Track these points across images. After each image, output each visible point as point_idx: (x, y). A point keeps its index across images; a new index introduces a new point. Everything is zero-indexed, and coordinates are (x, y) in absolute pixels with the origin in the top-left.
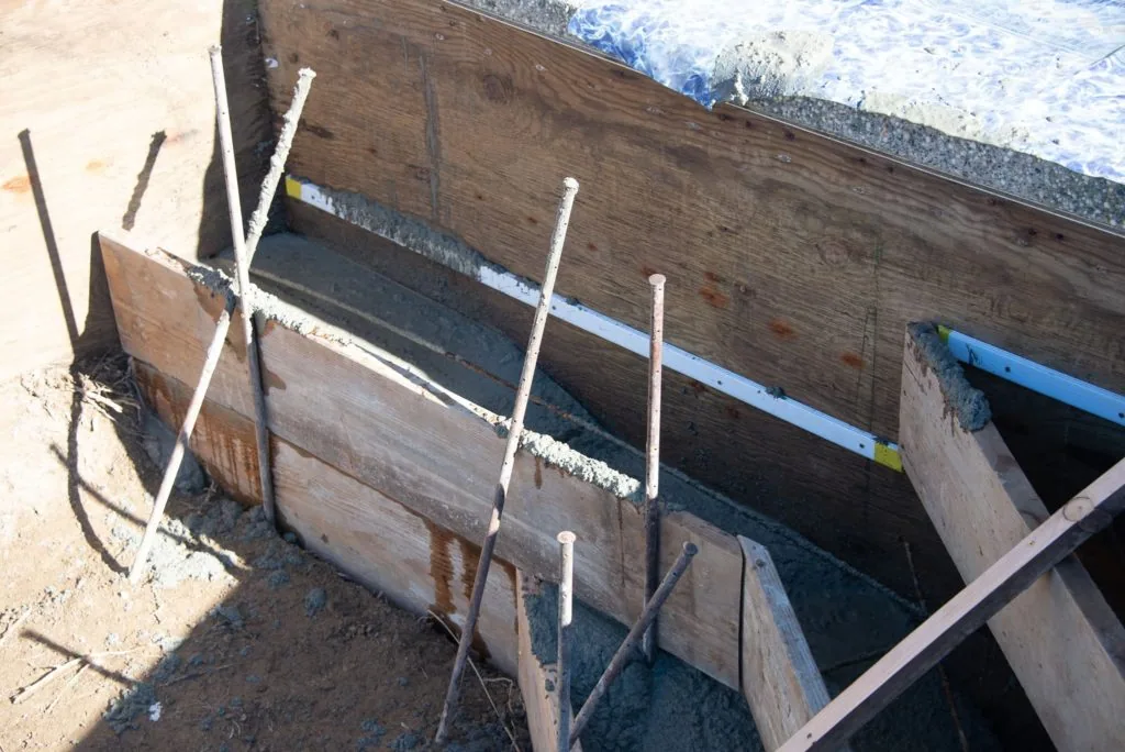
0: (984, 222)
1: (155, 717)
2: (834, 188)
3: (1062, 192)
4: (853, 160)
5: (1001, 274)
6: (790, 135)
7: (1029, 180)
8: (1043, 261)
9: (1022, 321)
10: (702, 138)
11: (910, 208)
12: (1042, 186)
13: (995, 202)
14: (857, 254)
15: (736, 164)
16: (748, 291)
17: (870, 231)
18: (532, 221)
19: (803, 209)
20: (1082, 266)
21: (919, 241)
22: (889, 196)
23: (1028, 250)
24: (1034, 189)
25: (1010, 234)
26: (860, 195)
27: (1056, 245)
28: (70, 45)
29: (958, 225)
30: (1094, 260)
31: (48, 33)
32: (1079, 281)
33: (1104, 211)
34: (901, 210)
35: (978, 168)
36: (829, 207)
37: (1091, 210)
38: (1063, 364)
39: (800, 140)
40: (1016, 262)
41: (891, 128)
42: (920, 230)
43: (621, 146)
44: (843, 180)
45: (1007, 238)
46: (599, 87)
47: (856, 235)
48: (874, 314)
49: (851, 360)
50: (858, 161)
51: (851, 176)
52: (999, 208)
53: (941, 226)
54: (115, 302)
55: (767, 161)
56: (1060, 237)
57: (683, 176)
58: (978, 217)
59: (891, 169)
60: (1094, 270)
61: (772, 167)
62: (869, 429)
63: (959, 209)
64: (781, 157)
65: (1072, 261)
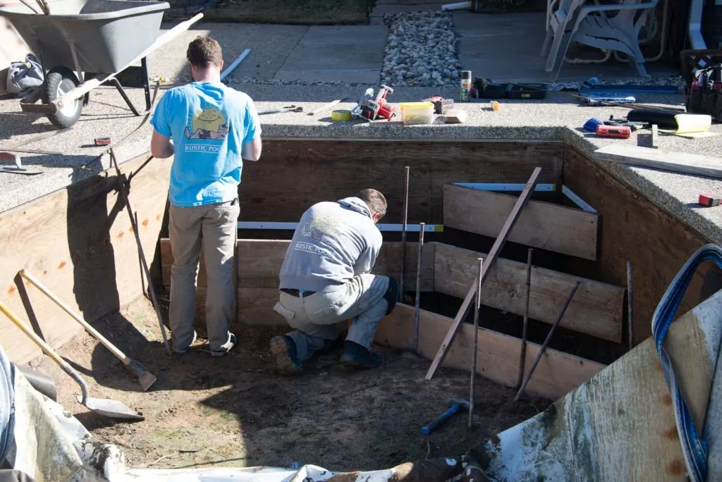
0: (460, 150)
2: (415, 155)
3: (482, 133)
4: (421, 145)
5: (467, 162)
6: (400, 144)
8: (479, 154)
9: (474, 173)
10: (370, 153)
11: (439, 153)
12: (477, 133)
14: (424, 171)
15: (383, 158)
17: (426, 163)
20: (488, 153)
21: (442, 161)
22: (432, 151)
23: (473, 154)
24: (475, 135)
25: (468, 150)
26: (424, 154)
27: (481, 149)
29: (454, 152)
30: (491, 150)
32: (488, 157)
34: (436, 154)
35: (460, 135)
36: (414, 160)
37: (490, 136)
38: (486, 181)
39: (404, 144)
40: (470, 157)
42: (441, 158)
43: (340, 164)
44: (418, 151)
45: (467, 152)
46: (332, 149)
47: (423, 166)
48: (430, 187)
49: (425, 204)
51: (420, 149)
52: (464, 144)
53: (449, 155)
57: (364, 167)
58: (458, 149)
59: (432, 143)
60: (491, 153)
61: (394, 155)
62: (432, 224)
63: (453, 148)
64: (397, 151)
65: (485, 152)
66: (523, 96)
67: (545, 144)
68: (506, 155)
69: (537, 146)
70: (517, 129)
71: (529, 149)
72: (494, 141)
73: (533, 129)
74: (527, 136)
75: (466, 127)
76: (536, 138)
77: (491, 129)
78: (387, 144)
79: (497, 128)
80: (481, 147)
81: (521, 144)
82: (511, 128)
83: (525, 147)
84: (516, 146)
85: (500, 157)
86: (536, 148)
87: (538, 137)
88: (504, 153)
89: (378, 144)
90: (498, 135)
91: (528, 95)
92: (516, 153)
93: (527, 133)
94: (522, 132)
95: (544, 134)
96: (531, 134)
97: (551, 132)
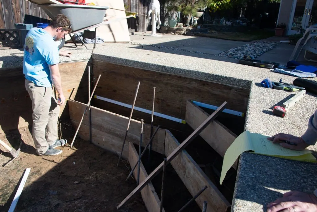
0: (197, 84)
1: (74, 164)
2: (176, 82)
3: (208, 77)
5: (200, 91)
6: (170, 75)
7: (204, 76)
8: (206, 88)
9: (203, 97)
10: (157, 78)
12: (206, 77)
14: (179, 91)
15: (162, 81)
16: (163, 100)
17: (181, 88)
18: (131, 95)
19: (172, 86)
21: (188, 88)
22: (184, 82)
23: (203, 87)
24: (204, 77)
25: (201, 85)
26: (180, 83)
27: (207, 86)
28: (68, 73)
29: (194, 85)
31: (65, 71)
32: (211, 90)
34: (186, 84)
35: (197, 75)
36: (176, 85)
37: (212, 79)
38: (208, 103)
40: (202, 89)
41: (185, 71)
43: (145, 81)
45: (201, 86)
46: (142, 73)
47: (179, 89)
48: (182, 100)
49: (179, 108)
50: (180, 78)
51: (179, 80)
52: (200, 81)
53: (192, 85)
54: (70, 111)
59: (185, 78)
60: (213, 88)
61: (167, 81)
62: (181, 118)
63: (194, 82)
64: (169, 79)
65: (210, 88)
66: (261, 66)
67: (242, 89)
68: (219, 91)
69: (237, 90)
70: (227, 78)
71: (233, 91)
72: (214, 82)
73: (235, 80)
74: (231, 83)
75: (200, 72)
76: (236, 85)
77: (213, 75)
78: (164, 75)
79: (216, 76)
80: (208, 84)
81: (229, 86)
82: (224, 77)
83: (230, 88)
84: (226, 87)
85: (217, 92)
86: (236, 91)
87: (237, 84)
88: (219, 90)
89: (161, 74)
90: (216, 79)
91: (263, 66)
92: (225, 91)
93: (231, 81)
94: (229, 80)
95: (240, 83)
96: (234, 82)
97: (245, 83)
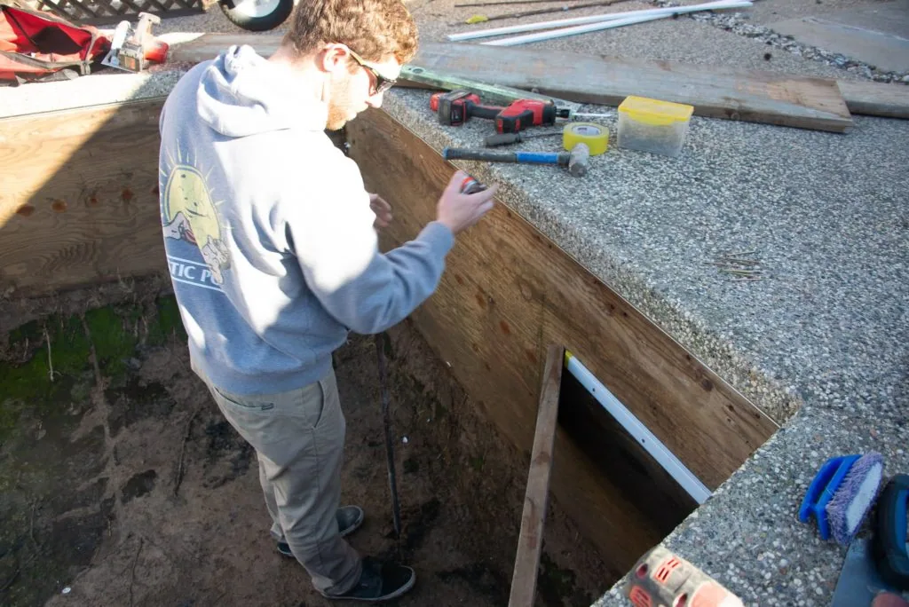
0: (590, 293)
2: (527, 252)
4: (534, 236)
5: (597, 329)
6: (508, 213)
8: (616, 327)
9: (604, 362)
11: (557, 272)
12: (615, 278)
13: (597, 282)
14: (535, 294)
15: (489, 226)
16: (493, 302)
19: (514, 260)
20: (634, 337)
21: (561, 296)
22: (549, 263)
23: (608, 318)
24: (611, 278)
25: (602, 304)
26: (538, 260)
27: (623, 319)
29: (579, 292)
30: (641, 336)
32: (632, 346)
33: (644, 304)
36: (524, 262)
37: (637, 302)
39: (514, 218)
40: (603, 323)
41: (547, 219)
42: (562, 289)
44: (530, 248)
45: (600, 307)
46: (440, 171)
47: (534, 283)
48: (541, 333)
49: (531, 356)
50: (536, 238)
51: (533, 246)
52: (597, 285)
53: (570, 288)
55: (500, 228)
56: (625, 315)
58: (588, 289)
60: (640, 342)
61: (502, 232)
63: (580, 281)
64: (506, 226)
65: (630, 332)
67: (757, 416)
68: (665, 371)
69: (734, 405)
70: (694, 326)
71: (715, 401)
73: (727, 354)
74: (711, 361)
77: (641, 286)
79: (653, 293)
81: (701, 369)
82: (681, 314)
83: (708, 382)
84: (690, 365)
85: (655, 367)
86: (731, 408)
87: (735, 383)
88: (663, 363)
90: (652, 311)
92: (686, 381)
93: (711, 352)
94: (701, 342)
95: (750, 386)
96: (721, 365)
97: (768, 394)
